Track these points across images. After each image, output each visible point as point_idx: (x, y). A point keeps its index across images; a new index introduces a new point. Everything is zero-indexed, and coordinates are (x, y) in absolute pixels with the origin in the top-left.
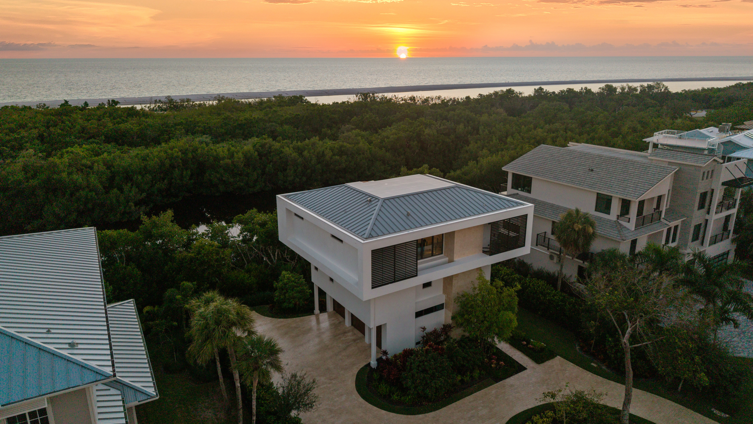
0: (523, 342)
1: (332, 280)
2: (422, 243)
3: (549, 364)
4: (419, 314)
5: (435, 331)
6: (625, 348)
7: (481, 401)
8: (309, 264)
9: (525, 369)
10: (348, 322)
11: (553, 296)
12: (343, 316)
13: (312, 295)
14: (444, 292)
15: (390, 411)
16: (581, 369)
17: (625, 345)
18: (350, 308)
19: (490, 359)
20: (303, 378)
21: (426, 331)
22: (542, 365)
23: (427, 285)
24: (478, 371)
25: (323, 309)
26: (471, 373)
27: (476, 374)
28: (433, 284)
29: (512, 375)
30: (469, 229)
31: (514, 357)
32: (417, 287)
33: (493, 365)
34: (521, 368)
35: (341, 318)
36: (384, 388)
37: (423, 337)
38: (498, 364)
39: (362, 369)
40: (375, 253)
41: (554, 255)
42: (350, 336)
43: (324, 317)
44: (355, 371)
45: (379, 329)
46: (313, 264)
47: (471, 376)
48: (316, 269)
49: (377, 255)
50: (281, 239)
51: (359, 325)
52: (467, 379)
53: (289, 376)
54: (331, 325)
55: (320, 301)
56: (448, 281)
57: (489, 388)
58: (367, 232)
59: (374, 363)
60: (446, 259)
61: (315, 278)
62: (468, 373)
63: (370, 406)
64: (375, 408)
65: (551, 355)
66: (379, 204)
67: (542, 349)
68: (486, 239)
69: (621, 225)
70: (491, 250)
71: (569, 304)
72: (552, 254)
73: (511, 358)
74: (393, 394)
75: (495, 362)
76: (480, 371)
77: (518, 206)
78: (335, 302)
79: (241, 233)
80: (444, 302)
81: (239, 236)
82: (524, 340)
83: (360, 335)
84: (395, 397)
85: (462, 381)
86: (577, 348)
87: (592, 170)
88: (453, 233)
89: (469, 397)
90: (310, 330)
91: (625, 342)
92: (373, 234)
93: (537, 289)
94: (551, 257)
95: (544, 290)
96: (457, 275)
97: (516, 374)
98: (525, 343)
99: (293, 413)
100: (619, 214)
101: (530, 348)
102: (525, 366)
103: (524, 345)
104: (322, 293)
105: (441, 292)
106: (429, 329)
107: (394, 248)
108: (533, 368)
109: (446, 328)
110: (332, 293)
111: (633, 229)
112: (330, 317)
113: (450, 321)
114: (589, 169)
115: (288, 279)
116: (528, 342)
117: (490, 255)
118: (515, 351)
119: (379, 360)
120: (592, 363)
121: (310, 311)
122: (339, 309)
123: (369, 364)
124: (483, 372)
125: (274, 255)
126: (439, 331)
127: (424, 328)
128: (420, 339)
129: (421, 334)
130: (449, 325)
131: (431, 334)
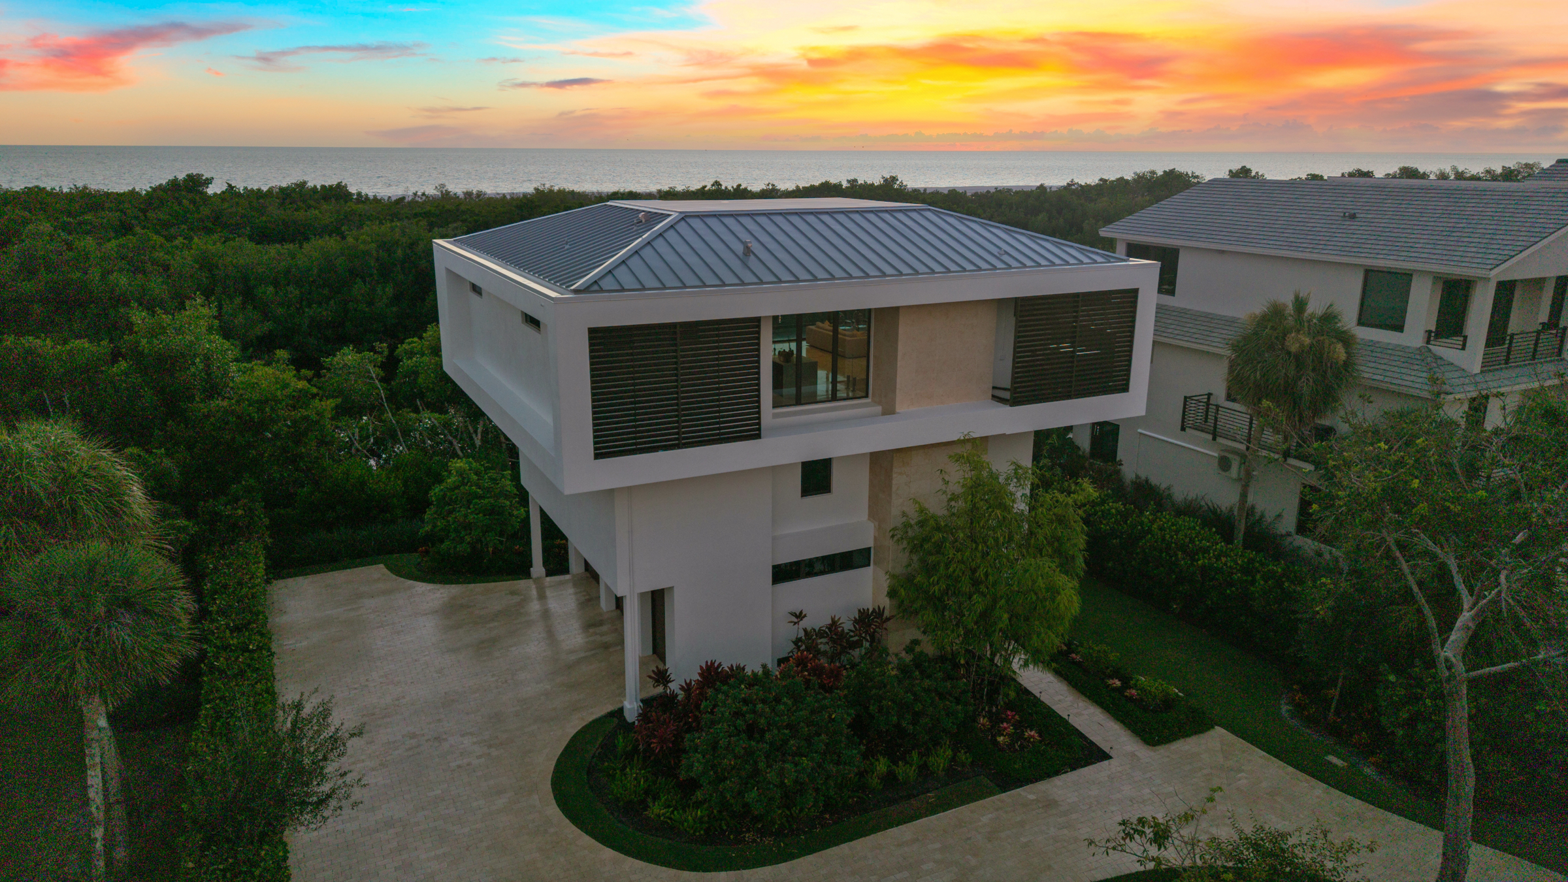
0: (1110, 682)
3: (1187, 747)
4: (783, 573)
5: (837, 627)
6: (1448, 680)
7: (937, 845)
9: (1104, 756)
11: (1218, 558)
14: (872, 515)
15: (628, 853)
16: (1290, 769)
17: (1449, 669)
19: (996, 719)
21: (804, 623)
22: (1162, 750)
24: (949, 752)
26: (921, 755)
27: (940, 759)
29: (1057, 773)
31: (1075, 722)
33: (1000, 739)
34: (1095, 754)
36: (633, 779)
37: (797, 642)
38: (1018, 736)
41: (1230, 456)
44: (574, 726)
45: (657, 601)
46: (522, 448)
47: (924, 768)
49: (613, 348)
52: (907, 771)
57: (972, 805)
59: (631, 708)
60: (879, 409)
62: (915, 755)
63: (571, 830)
64: (587, 840)
65: (1197, 724)
67: (1168, 703)
69: (1437, 358)
70: (1018, 390)
71: (1266, 579)
72: (1226, 454)
73: (1067, 722)
74: (656, 798)
75: (1011, 730)
76: (955, 751)
80: (871, 541)
82: (1116, 674)
84: (656, 810)
85: (890, 779)
86: (1285, 709)
87: (1353, 217)
88: (894, 310)
89: (903, 827)
91: (1447, 660)
93: (1172, 537)
94: (1224, 464)
95: (1192, 541)
96: (904, 459)
97: (1074, 769)
98: (1118, 683)
100: (1433, 328)
101: (1130, 699)
102: (1105, 748)
103: (1116, 689)
105: (862, 515)
106: (817, 619)
107: (674, 332)
108: (1133, 755)
109: (868, 620)
111: (1477, 369)
113: (885, 602)
114: (1344, 216)
115: (460, 475)
116: (1126, 681)
117: (1013, 403)
118: (1081, 704)
120: (1329, 753)
123: (621, 710)
124: (962, 756)
126: (847, 626)
127: (800, 616)
128: (787, 648)
129: (789, 632)
130: (879, 613)
131: (821, 634)
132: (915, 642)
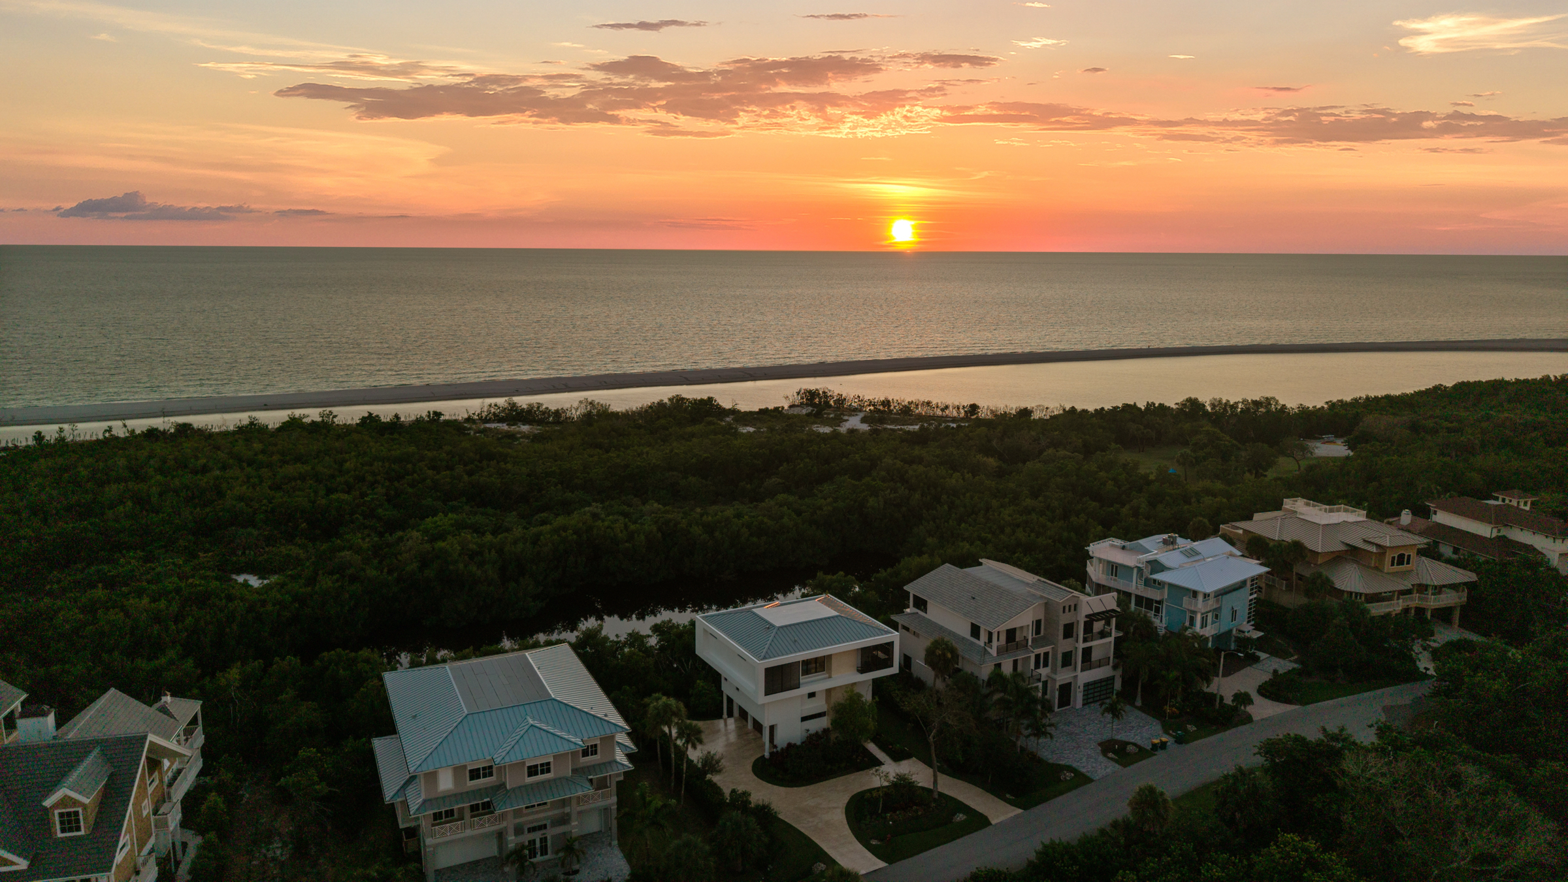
1: (738, 689)
2: (806, 663)
4: (804, 719)
5: (817, 732)
8: (719, 675)
10: (750, 725)
12: (746, 720)
13: (722, 702)
14: (826, 704)
15: (774, 784)
18: (752, 712)
19: (857, 754)
20: (715, 754)
21: (810, 733)
22: (898, 762)
23: (812, 695)
25: (730, 715)
28: (817, 695)
29: (871, 768)
30: (840, 653)
31: (877, 755)
32: (802, 696)
33: (858, 759)
34: (882, 764)
35: (745, 723)
36: (774, 770)
37: (807, 737)
38: (862, 758)
39: (757, 760)
40: (767, 670)
42: (751, 736)
43: (731, 721)
44: (753, 759)
45: (772, 728)
46: (723, 675)
48: (726, 679)
49: (770, 673)
50: (697, 652)
51: (758, 726)
53: (706, 752)
54: (736, 727)
55: (728, 708)
56: (829, 692)
58: (763, 654)
59: (767, 755)
60: (827, 675)
61: (726, 689)
63: (760, 781)
65: (907, 756)
66: (775, 631)
68: (856, 661)
69: (986, 651)
70: (863, 669)
73: (875, 755)
74: (779, 774)
77: (886, 634)
78: (741, 709)
79: (658, 642)
80: (826, 710)
81: (656, 645)
83: (759, 735)
84: (780, 776)
87: (974, 598)
88: (831, 655)
90: (719, 731)
92: (767, 656)
96: (834, 688)
97: (876, 767)
99: (709, 776)
100: (986, 641)
101: (891, 750)
102: (884, 762)
103: (886, 747)
104: (730, 701)
105: (823, 702)
106: (812, 731)
107: (782, 666)
108: (891, 763)
109: (826, 731)
110: (738, 700)
112: (736, 721)
113: (830, 726)
114: (972, 597)
115: (703, 687)
116: (890, 746)
117: (862, 673)
118: (877, 750)
119: (771, 754)
121: (720, 716)
122: (744, 714)
123: (763, 755)
124: (847, 766)
125: (688, 665)
126: (820, 733)
127: (808, 730)
128: (804, 739)
129: (806, 735)
130: (828, 729)
131: (813, 735)
132: (837, 737)
